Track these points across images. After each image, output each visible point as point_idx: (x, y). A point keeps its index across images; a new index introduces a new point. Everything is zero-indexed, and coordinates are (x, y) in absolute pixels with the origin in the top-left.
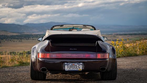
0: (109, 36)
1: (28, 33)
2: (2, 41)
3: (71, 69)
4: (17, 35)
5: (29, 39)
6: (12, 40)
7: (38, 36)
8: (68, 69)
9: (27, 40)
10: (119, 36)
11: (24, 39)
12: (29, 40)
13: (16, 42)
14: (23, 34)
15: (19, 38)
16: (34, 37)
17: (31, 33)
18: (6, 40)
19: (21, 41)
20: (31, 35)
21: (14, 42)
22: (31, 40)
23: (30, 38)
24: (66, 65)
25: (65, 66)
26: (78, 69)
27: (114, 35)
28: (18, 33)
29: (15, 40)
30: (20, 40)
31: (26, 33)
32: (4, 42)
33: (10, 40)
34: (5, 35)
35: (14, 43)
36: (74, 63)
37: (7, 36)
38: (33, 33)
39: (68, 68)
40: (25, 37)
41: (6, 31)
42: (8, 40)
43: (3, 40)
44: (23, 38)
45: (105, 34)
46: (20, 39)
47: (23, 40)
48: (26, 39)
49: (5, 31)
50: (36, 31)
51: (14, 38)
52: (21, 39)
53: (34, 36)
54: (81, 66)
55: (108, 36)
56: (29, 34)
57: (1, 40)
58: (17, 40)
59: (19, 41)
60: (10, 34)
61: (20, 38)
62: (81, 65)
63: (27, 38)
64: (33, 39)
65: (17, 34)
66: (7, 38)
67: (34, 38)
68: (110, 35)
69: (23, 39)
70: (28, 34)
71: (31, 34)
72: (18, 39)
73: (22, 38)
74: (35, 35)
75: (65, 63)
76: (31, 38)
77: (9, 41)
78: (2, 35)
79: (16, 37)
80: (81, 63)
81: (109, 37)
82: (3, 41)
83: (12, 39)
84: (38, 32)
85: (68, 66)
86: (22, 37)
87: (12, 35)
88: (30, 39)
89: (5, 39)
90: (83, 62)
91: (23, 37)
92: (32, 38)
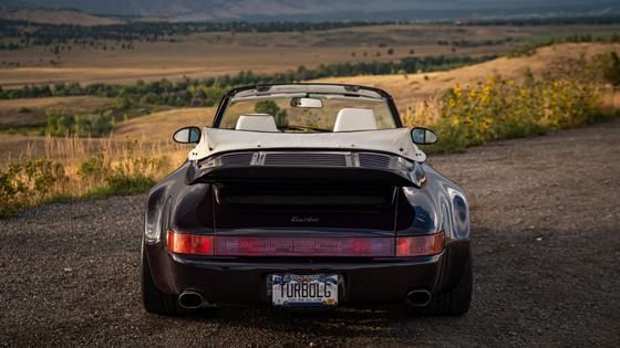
0: (442, 28)
1: (153, 16)
2: (62, 45)
3: (297, 299)
4: (114, 26)
5: (156, 40)
6: (95, 42)
7: (189, 27)
8: (286, 299)
9: (149, 43)
10: (478, 27)
11: (140, 40)
12: (158, 43)
13: (113, 48)
14: (134, 21)
15: (122, 35)
16: (174, 31)
17: (165, 17)
18: (76, 42)
19: (129, 46)
20: (165, 24)
21: (105, 48)
22: (164, 43)
23: (163, 34)
24: (276, 283)
25: (274, 286)
26: (324, 299)
28: (120, 16)
29: (110, 43)
30: (127, 43)
31: (147, 16)
32: (70, 48)
33: (92, 44)
34: (71, 26)
35: (103, 52)
36: (305, 277)
37: (79, 27)
38: (172, 17)
39: (285, 295)
40: (142, 32)
41: (76, 10)
42: (84, 42)
43: (65, 42)
44: (138, 35)
45: (428, 21)
46: (127, 39)
47: (135, 42)
48: (148, 40)
49: (71, 9)
50: (184, 10)
51: (106, 37)
52: (129, 38)
53: (175, 27)
54: (336, 286)
55: (437, 27)
56: (157, 20)
57: (59, 42)
58: (116, 41)
59: (123, 46)
60: (91, 22)
61: (127, 34)
62: (335, 282)
63: (152, 36)
64: (172, 41)
65: (116, 22)
66: (80, 37)
67: (175, 37)
68: (445, 23)
69: (136, 38)
70: (152, 20)
71: (164, 20)
72: (118, 38)
73: (134, 35)
74: (177, 24)
75: (274, 277)
76: (166, 37)
77: (87, 45)
78: (63, 26)
79: (113, 33)
80: (335, 277)
81: (440, 31)
82: (66, 46)
83: (96, 38)
84: (188, 14)
85: (285, 286)
86: (133, 31)
87: (95, 24)
88: (160, 37)
89: (73, 40)
90: (343, 273)
91: (136, 32)
92: (170, 34)
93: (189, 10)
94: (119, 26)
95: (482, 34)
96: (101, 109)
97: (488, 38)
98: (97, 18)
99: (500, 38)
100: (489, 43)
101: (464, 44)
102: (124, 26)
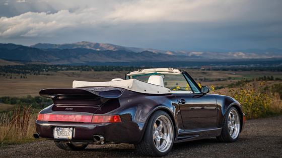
0: (194, 71)
1: (38, 61)
4: (16, 66)
5: (39, 74)
6: (6, 74)
7: (58, 67)
9: (35, 76)
10: (213, 71)
11: (31, 74)
12: (40, 76)
13: (15, 78)
14: (28, 63)
15: (21, 71)
16: (49, 70)
17: (45, 62)
19: (24, 77)
20: (45, 66)
21: (11, 78)
22: (44, 76)
23: (43, 71)
27: (204, 70)
28: (20, 61)
29: (13, 75)
30: (23, 75)
31: (35, 61)
33: (4, 75)
35: (11, 80)
38: (48, 62)
40: (32, 70)
44: (30, 71)
45: (187, 67)
46: (23, 73)
47: (28, 75)
48: (34, 74)
50: (55, 58)
51: (12, 72)
52: (25, 73)
53: (50, 68)
55: (191, 71)
56: (40, 63)
58: (18, 74)
59: (21, 77)
61: (24, 71)
63: (37, 72)
64: (47, 75)
65: (18, 64)
67: (49, 72)
68: (195, 68)
69: (28, 73)
70: (38, 63)
71: (44, 64)
72: (19, 73)
73: (27, 71)
74: (51, 66)
76: (45, 72)
77: (2, 76)
79: (16, 70)
81: (193, 73)
83: (6, 73)
84: (57, 60)
86: (27, 69)
87: (7, 65)
88: (41, 73)
91: (29, 69)
92: (47, 71)
93: (58, 58)
94: (20, 66)
95: (215, 75)
96: (7, 110)
97: (218, 77)
98: (8, 62)
99: (225, 78)
100: (219, 80)
101: (206, 80)
102: (22, 66)
